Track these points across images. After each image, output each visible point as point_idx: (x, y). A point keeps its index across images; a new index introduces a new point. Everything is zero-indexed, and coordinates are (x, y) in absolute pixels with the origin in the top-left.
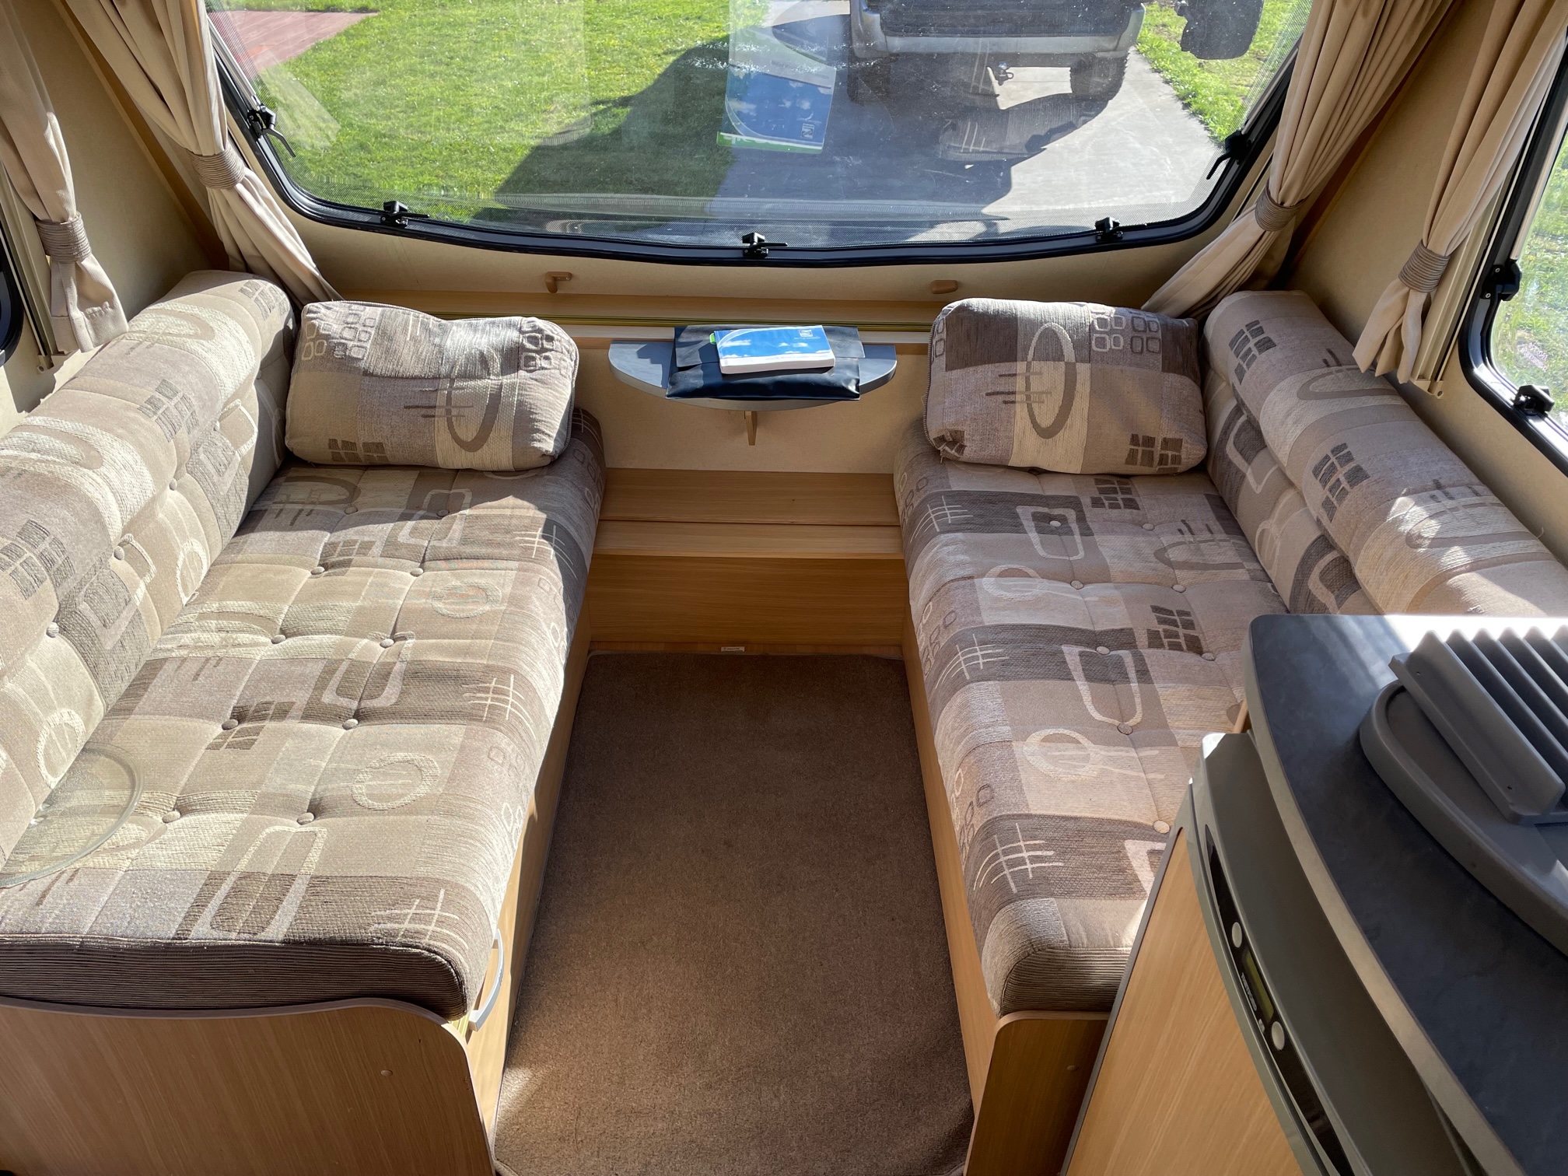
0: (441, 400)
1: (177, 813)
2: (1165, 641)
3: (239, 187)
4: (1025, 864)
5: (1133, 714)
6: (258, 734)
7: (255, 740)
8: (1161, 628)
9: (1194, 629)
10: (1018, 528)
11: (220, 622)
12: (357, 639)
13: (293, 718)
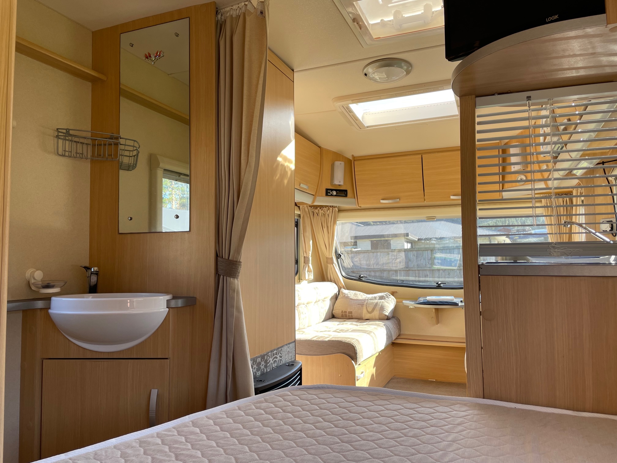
0: (365, 303)
3: (334, 264)
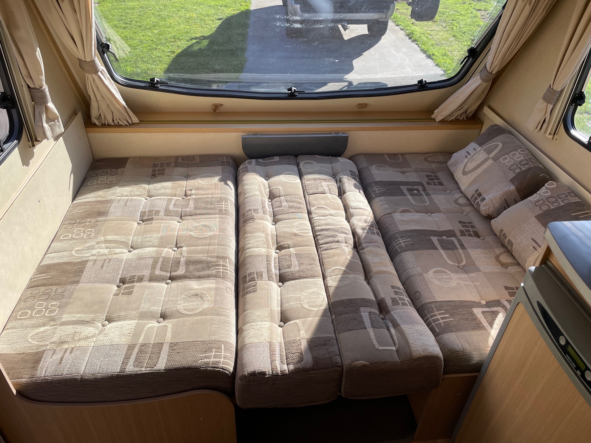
1: (107, 322)
2: (466, 233)
3: (99, 73)
4: (440, 321)
5: (462, 261)
6: (133, 288)
7: (133, 291)
8: (464, 229)
9: (475, 228)
10: (403, 194)
11: (106, 244)
12: (164, 249)
13: (145, 281)
